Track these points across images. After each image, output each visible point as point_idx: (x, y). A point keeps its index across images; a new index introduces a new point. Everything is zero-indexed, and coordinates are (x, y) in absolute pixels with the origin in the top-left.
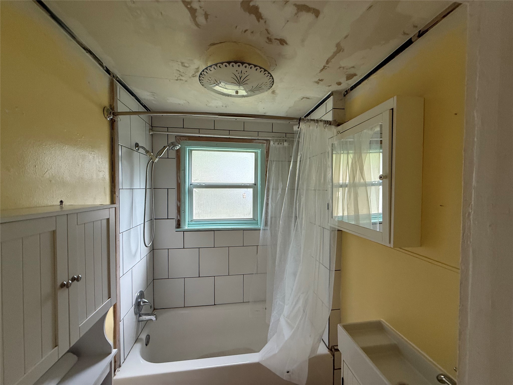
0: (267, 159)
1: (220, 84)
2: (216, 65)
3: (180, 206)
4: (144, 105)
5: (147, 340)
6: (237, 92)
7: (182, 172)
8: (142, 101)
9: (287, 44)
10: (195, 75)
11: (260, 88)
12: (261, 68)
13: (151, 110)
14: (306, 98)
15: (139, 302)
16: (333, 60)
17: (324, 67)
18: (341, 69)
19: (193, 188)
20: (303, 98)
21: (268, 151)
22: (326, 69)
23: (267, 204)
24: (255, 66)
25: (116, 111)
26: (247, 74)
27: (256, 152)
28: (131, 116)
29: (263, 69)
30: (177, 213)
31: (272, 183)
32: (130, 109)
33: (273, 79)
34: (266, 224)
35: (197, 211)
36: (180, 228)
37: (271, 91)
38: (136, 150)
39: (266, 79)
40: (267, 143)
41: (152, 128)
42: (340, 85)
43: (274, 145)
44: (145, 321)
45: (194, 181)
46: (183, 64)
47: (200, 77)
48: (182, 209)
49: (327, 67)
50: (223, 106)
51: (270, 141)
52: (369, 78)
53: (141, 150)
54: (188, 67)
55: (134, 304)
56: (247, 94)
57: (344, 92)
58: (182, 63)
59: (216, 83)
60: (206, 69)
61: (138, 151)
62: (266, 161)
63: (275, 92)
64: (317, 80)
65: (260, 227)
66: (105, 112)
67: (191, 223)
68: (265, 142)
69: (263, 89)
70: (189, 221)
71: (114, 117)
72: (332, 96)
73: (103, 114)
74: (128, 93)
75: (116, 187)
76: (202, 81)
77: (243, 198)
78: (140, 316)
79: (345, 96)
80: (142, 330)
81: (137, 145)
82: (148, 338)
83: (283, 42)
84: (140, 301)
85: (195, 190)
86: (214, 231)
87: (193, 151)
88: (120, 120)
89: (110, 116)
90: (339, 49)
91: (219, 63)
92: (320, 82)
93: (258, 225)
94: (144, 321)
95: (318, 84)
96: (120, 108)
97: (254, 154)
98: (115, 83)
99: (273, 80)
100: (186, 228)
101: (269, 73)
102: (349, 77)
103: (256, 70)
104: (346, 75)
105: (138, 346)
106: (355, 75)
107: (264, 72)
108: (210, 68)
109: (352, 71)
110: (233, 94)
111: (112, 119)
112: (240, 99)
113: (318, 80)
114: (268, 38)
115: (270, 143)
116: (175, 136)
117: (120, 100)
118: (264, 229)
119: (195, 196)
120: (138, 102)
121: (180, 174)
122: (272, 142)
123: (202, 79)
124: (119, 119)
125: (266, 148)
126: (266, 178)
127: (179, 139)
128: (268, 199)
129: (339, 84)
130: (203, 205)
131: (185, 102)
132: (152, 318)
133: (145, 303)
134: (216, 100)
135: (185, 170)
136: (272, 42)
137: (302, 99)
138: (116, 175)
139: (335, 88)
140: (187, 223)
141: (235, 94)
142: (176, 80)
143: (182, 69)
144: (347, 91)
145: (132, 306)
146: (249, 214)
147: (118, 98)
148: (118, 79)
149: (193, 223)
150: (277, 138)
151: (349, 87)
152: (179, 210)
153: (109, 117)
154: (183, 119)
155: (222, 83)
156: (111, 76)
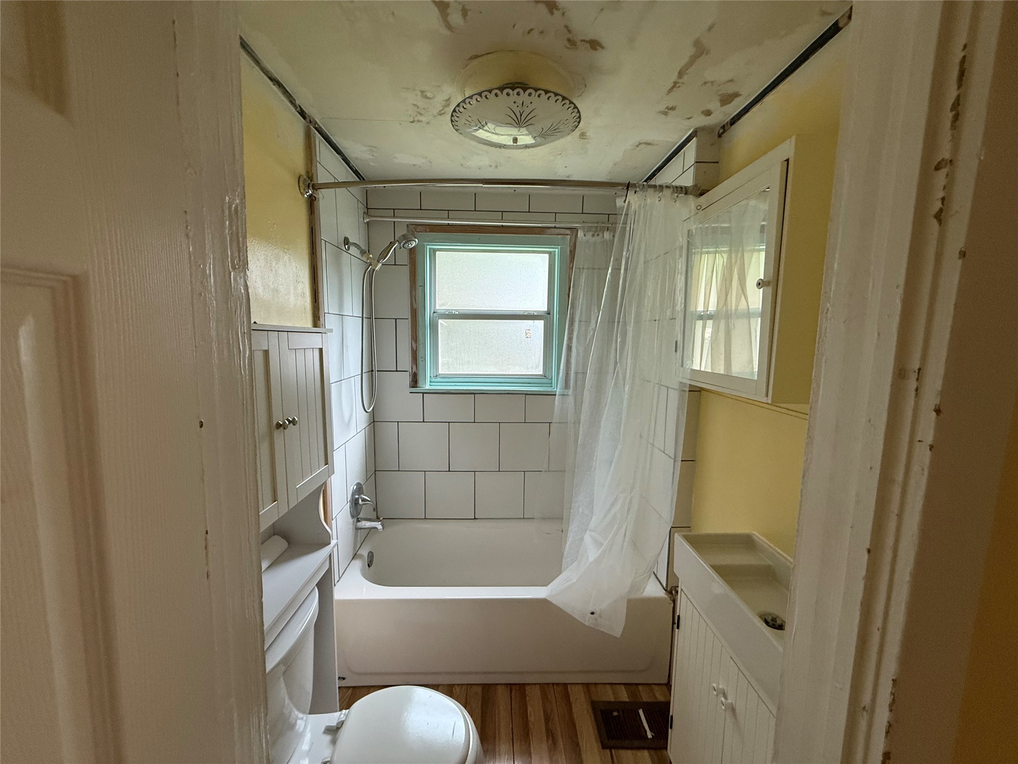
0: (571, 265)
1: (486, 126)
2: (480, 94)
3: (416, 350)
4: (354, 169)
5: (369, 559)
6: (515, 140)
7: (419, 290)
8: (352, 163)
9: (602, 47)
10: (443, 112)
11: (556, 131)
12: (556, 95)
13: (367, 177)
14: (646, 143)
15: (357, 500)
16: (690, 70)
17: (675, 83)
18: (709, 85)
19: (437, 318)
20: (640, 144)
21: (572, 249)
22: (679, 87)
23: (569, 348)
24: (547, 92)
25: (316, 182)
26: (531, 107)
27: (551, 253)
28: (337, 189)
29: (560, 95)
30: (412, 361)
31: (580, 309)
32: (335, 178)
33: (579, 112)
34: (566, 385)
35: (445, 359)
36: (417, 387)
37: (577, 133)
38: (345, 250)
39: (568, 114)
40: (572, 235)
41: (368, 210)
42: (710, 115)
43: (584, 238)
44: (366, 530)
45: (439, 307)
46: (425, 94)
47: (452, 116)
48: (420, 354)
49: (680, 84)
50: (490, 166)
51: (577, 231)
52: (764, 100)
53: (353, 250)
54: (431, 98)
55: (350, 501)
56: (534, 142)
57: (719, 128)
58: (422, 92)
59: (479, 125)
60: (464, 101)
61: (348, 252)
62: (570, 269)
63: (586, 134)
64: (662, 108)
65: (555, 390)
66: (301, 184)
67: (436, 380)
68: (568, 232)
69: (562, 131)
70: (432, 376)
71: (313, 192)
72: (695, 138)
73: (298, 188)
74: (331, 151)
75: (320, 310)
76: (456, 123)
77: (527, 337)
78: (358, 521)
79: (720, 136)
80: (362, 544)
81: (346, 241)
82: (371, 556)
83: (595, 45)
84: (358, 498)
85: (441, 323)
86: (474, 394)
87: (437, 253)
88: (323, 198)
89: (307, 191)
90: (700, 50)
91: (485, 91)
92: (670, 111)
93: (552, 387)
94: (365, 528)
95: (666, 115)
96: (322, 177)
97: (547, 256)
98: (312, 133)
99: (580, 115)
100: (427, 388)
101: (571, 102)
102: (726, 99)
103: (548, 98)
104: (719, 95)
105: (357, 565)
106: (737, 95)
107: (562, 101)
108: (470, 100)
109: (731, 89)
110: (508, 143)
111: (311, 196)
112: (522, 152)
113: (666, 109)
114: (569, 40)
115: (577, 234)
116: (407, 225)
117: (320, 163)
118: (562, 393)
119: (441, 333)
120: (346, 165)
121: (415, 293)
122: (581, 232)
123: (456, 119)
124: (320, 195)
125: (570, 243)
126: (569, 300)
127: (414, 230)
128: (570, 339)
129: (708, 113)
130: (455, 349)
131: (424, 160)
132: (377, 526)
133: (364, 501)
134: (478, 154)
135: (424, 286)
136: (576, 45)
137: (637, 146)
138: (320, 290)
139: (701, 121)
140: (428, 379)
141: (512, 144)
142: (411, 122)
143: (421, 103)
144: (723, 127)
145: (347, 503)
146: (537, 366)
147: (318, 159)
148: (317, 126)
149: (439, 379)
150: (590, 225)
151: (727, 119)
152: (415, 356)
153: (307, 193)
154: (420, 193)
155: (489, 125)
156: (306, 121)
